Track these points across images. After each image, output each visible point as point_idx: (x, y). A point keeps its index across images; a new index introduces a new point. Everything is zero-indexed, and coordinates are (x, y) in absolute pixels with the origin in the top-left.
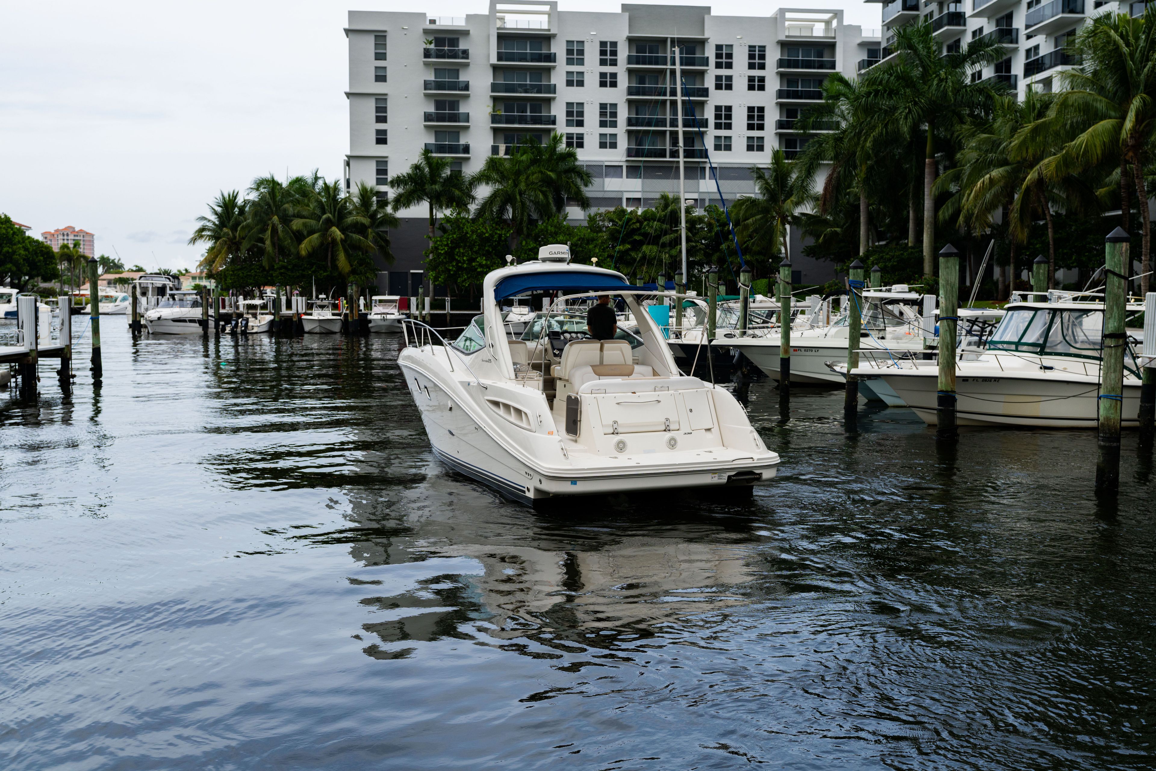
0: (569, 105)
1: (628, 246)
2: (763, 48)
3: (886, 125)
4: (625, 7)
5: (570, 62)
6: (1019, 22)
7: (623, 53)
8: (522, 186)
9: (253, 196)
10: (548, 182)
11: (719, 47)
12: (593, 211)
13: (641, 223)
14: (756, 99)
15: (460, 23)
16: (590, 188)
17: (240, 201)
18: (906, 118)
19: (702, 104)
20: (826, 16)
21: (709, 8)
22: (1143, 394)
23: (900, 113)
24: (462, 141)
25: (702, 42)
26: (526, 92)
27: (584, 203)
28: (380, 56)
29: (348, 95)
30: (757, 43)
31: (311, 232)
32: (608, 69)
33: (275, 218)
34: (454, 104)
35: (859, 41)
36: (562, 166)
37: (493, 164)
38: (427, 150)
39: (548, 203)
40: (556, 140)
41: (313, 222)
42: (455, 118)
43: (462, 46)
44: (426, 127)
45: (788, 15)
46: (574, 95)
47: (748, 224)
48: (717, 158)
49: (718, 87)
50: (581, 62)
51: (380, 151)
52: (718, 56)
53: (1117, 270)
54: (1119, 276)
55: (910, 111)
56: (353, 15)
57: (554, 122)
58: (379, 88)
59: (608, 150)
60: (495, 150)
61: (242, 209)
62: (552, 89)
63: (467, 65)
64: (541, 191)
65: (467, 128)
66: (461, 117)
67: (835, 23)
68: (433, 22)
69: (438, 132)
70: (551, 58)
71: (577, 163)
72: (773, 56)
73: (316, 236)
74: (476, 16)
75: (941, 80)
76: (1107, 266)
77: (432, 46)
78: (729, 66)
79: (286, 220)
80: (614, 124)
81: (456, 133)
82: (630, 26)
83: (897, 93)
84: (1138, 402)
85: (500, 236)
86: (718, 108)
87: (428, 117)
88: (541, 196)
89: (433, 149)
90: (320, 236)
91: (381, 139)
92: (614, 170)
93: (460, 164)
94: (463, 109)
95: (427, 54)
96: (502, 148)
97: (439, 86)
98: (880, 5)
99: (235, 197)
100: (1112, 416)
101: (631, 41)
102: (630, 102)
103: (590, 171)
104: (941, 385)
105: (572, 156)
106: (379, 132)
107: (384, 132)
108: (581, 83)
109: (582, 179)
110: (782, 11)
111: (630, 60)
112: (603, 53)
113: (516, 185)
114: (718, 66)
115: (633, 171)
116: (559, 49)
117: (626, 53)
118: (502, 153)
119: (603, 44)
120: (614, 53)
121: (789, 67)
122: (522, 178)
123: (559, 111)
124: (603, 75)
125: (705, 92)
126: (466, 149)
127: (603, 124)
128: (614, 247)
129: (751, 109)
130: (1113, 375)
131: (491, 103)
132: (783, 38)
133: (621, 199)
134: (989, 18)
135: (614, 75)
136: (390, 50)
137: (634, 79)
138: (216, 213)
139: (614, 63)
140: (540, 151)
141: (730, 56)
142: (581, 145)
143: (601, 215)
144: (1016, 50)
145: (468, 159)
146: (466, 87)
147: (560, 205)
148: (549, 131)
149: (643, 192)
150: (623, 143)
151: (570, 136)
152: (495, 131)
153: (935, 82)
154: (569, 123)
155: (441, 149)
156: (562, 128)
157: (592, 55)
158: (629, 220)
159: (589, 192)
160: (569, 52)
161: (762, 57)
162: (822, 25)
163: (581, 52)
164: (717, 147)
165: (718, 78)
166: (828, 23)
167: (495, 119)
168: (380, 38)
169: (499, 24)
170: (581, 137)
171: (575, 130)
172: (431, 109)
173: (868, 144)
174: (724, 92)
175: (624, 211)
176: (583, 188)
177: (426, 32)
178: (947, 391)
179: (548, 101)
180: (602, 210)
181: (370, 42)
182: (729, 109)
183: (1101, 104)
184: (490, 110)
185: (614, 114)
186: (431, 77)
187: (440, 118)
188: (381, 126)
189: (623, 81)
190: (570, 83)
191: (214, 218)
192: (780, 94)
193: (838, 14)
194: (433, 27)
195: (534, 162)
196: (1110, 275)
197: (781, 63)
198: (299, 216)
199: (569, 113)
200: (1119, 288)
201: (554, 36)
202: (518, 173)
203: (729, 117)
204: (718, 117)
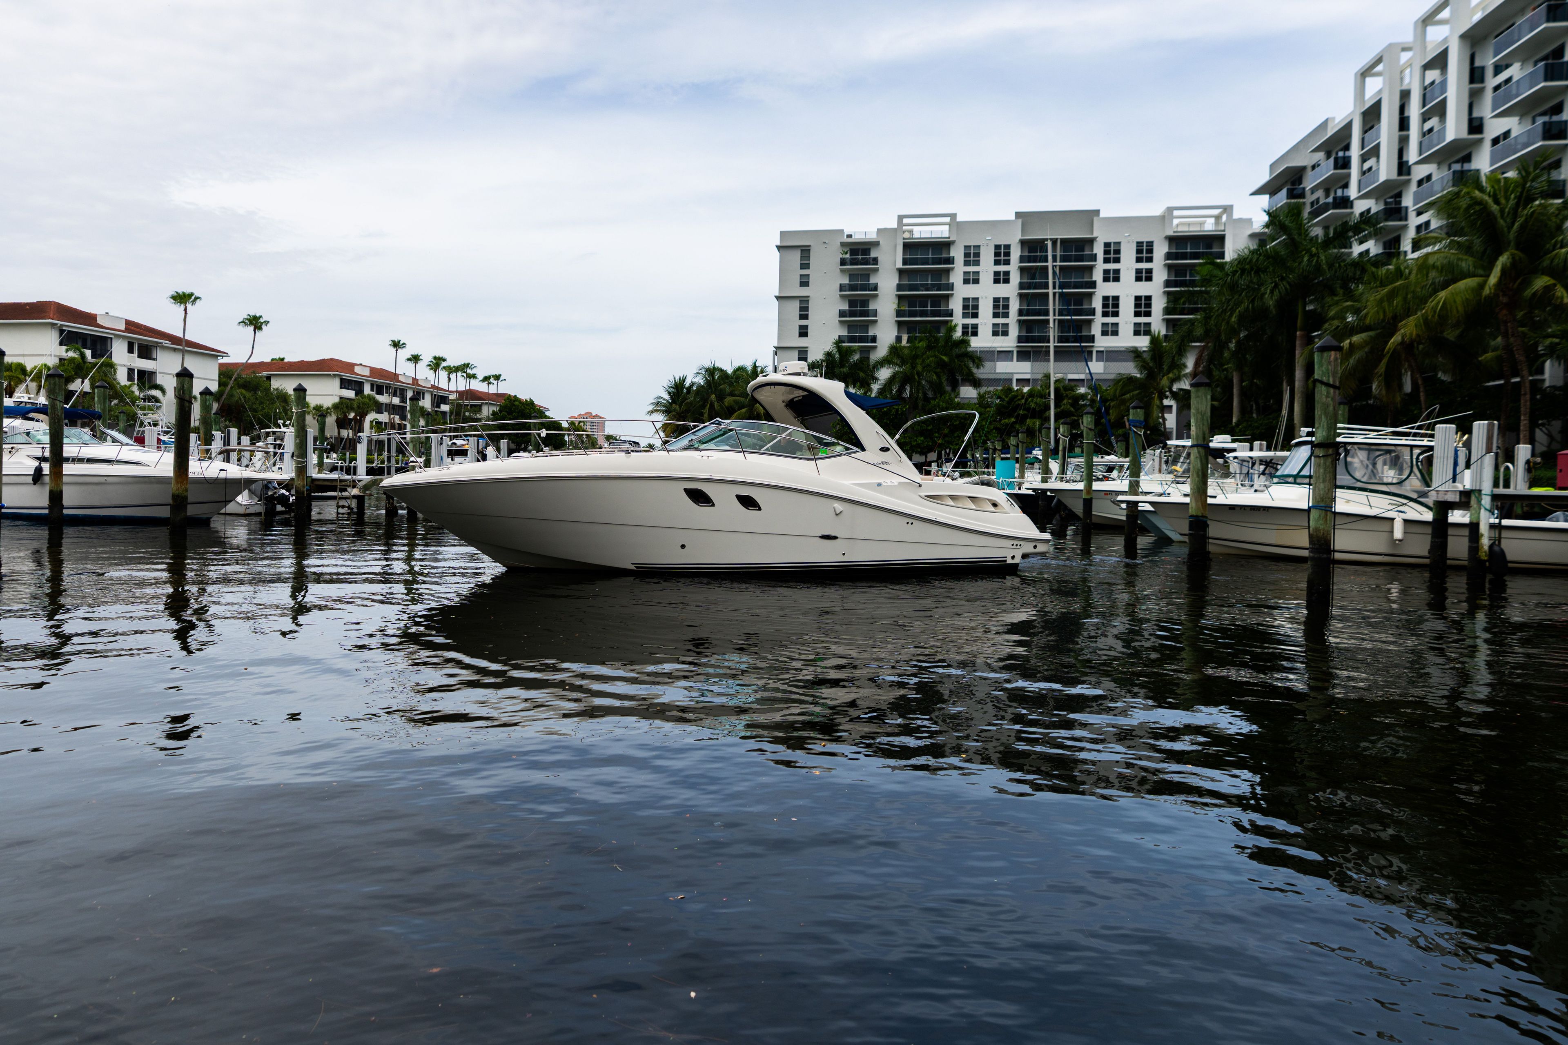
0: (966, 300)
1: (1013, 420)
2: (1150, 244)
3: (1253, 301)
4: (1018, 215)
5: (967, 263)
6: (1408, 201)
7: (1016, 254)
8: (919, 368)
9: (700, 380)
10: (942, 365)
11: (1107, 245)
12: (983, 390)
13: (1027, 400)
14: (1144, 289)
15: (872, 236)
16: (981, 370)
17: (687, 383)
18: (1272, 292)
19: (1090, 295)
20: (1216, 212)
21: (1097, 212)
22: (1434, 529)
23: (1267, 289)
24: (871, 333)
25: (1091, 241)
26: (927, 290)
27: (976, 383)
28: (805, 266)
29: (778, 298)
30: (1145, 239)
31: (740, 409)
32: (1002, 268)
33: (713, 397)
34: (865, 302)
35: (1250, 232)
36: (957, 351)
37: (894, 350)
38: (841, 340)
39: (941, 383)
40: (952, 329)
41: (742, 399)
42: (865, 313)
43: (873, 255)
44: (840, 322)
45: (1176, 213)
46: (970, 291)
47: (1125, 399)
48: (1102, 342)
49: (1106, 279)
50: (977, 263)
51: (802, 342)
52: (1106, 252)
53: (1325, 379)
54: (1327, 385)
55: (1276, 286)
56: (783, 234)
57: (951, 315)
58: (803, 292)
59: (1000, 338)
60: (899, 339)
61: (689, 389)
62: (950, 287)
63: (877, 270)
64: (935, 373)
65: (876, 321)
66: (870, 313)
67: (1224, 218)
68: (850, 236)
69: (851, 326)
70: (950, 261)
71: (969, 349)
72: (1160, 250)
73: (744, 410)
74: (885, 230)
75: (1312, 256)
76: (1316, 376)
77: (848, 256)
78: (1117, 260)
79: (721, 398)
80: (1006, 315)
81: (866, 326)
82: (1023, 230)
83: (1265, 271)
84: (1429, 538)
85: (897, 410)
86: (1106, 298)
87: (842, 314)
88: (935, 377)
89: (846, 339)
90: (747, 411)
91: (803, 332)
92: (1005, 355)
93: (868, 352)
94: (872, 307)
95: (843, 262)
96: (905, 338)
97: (852, 288)
98: (1267, 196)
99: (684, 380)
100: (1321, 527)
101: (1023, 243)
102: (1021, 296)
103: (983, 356)
104: (1192, 511)
105: (966, 343)
106: (801, 327)
107: (806, 327)
108: (976, 281)
109: (974, 362)
110: (1170, 210)
111: (1022, 259)
112: (997, 254)
113: (913, 367)
114: (1106, 261)
115: (1023, 355)
116: (957, 253)
117: (1019, 253)
118: (904, 342)
119: (997, 247)
120: (1007, 254)
121: (1177, 259)
122: (919, 361)
123: (956, 305)
124: (997, 274)
125: (1093, 285)
126: (874, 339)
127: (995, 315)
128: (1000, 420)
129: (1138, 298)
130: (1322, 486)
131: (896, 301)
132: (1171, 233)
133: (1011, 380)
134: (1377, 200)
135: (1007, 273)
136: (813, 262)
137: (1026, 276)
138: (669, 393)
139: (1007, 262)
140: (937, 340)
141: (1118, 252)
142: (975, 334)
143: (989, 392)
144: (1405, 227)
145: (876, 347)
146: (875, 288)
147: (955, 386)
148: (947, 322)
149: (1032, 373)
150: (1014, 331)
151: (965, 327)
152: (900, 324)
153: (1306, 259)
154: (965, 315)
155: (852, 339)
156: (959, 320)
157: (987, 257)
158: (1016, 396)
159: (981, 373)
160: (967, 255)
161: (1150, 251)
162: (1212, 220)
163: (977, 255)
164: (1104, 333)
165: (1106, 272)
166: (1218, 218)
167: (899, 313)
168: (805, 251)
169: (907, 235)
170: (975, 327)
171: (971, 321)
172: (845, 307)
173: (1233, 319)
174: (1111, 284)
175: (1010, 390)
176: (975, 370)
177: (843, 244)
178: (1197, 516)
179: (947, 297)
180: (991, 389)
181: (796, 256)
182: (1116, 298)
183: (1467, 263)
184: (895, 306)
185: (1006, 307)
186: (846, 281)
187: (852, 314)
188: (804, 322)
189: (1015, 278)
190: (966, 281)
191: (667, 397)
192: (1168, 283)
193: (1227, 209)
194: (849, 240)
195: (929, 348)
196: (1318, 385)
197: (1168, 256)
198: (732, 394)
199: (965, 307)
200: (1327, 397)
201: (953, 242)
202: (915, 357)
203: (1116, 306)
204: (1105, 306)
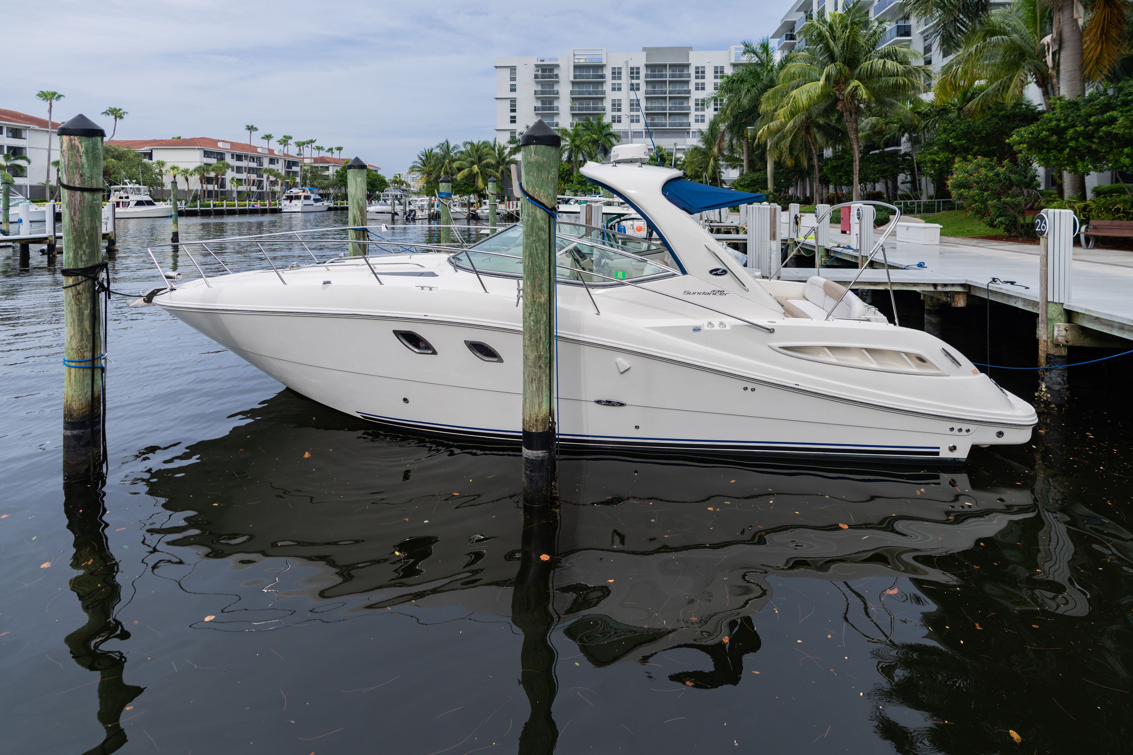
0: (614, 101)
2: (722, 68)
4: (645, 49)
5: (614, 78)
7: (643, 72)
10: (593, 140)
11: (697, 68)
15: (555, 61)
19: (688, 98)
24: (555, 121)
25: (687, 66)
26: (590, 94)
28: (513, 79)
29: (496, 99)
30: (719, 65)
32: (635, 81)
34: (551, 101)
42: (552, 109)
43: (555, 72)
44: (535, 113)
46: (616, 95)
48: (695, 127)
49: (697, 89)
50: (620, 78)
51: (512, 126)
52: (697, 72)
56: (499, 59)
57: (604, 110)
58: (512, 95)
59: (634, 124)
62: (603, 93)
63: (558, 82)
65: (558, 114)
68: (545, 61)
70: (603, 76)
72: (727, 71)
77: (540, 73)
78: (703, 77)
80: (638, 110)
81: (552, 116)
82: (647, 58)
86: (697, 100)
94: (556, 104)
95: (536, 77)
96: (575, 124)
97: (543, 93)
101: (647, 66)
102: (647, 98)
106: (512, 117)
107: (515, 117)
108: (620, 89)
111: (647, 76)
112: (632, 73)
114: (697, 77)
116: (608, 72)
117: (645, 73)
119: (631, 68)
120: (638, 73)
122: (578, 138)
123: (607, 104)
124: (631, 85)
125: (689, 92)
126: (557, 125)
127: (632, 110)
129: (716, 100)
131: (571, 101)
132: (732, 62)
135: (638, 85)
136: (518, 76)
137: (648, 86)
139: (638, 78)
141: (703, 72)
142: (620, 121)
146: (557, 93)
148: (600, 114)
150: (643, 120)
151: (613, 117)
152: (573, 115)
154: (613, 110)
156: (608, 112)
157: (625, 74)
160: (614, 73)
163: (620, 73)
164: (696, 121)
165: (697, 84)
167: (573, 108)
168: (513, 70)
169: (577, 61)
170: (618, 117)
171: (617, 114)
172: (539, 104)
174: (700, 92)
177: (537, 66)
179: (601, 99)
181: (507, 72)
182: (703, 100)
184: (570, 105)
185: (638, 105)
186: (539, 88)
187: (543, 109)
188: (513, 114)
189: (643, 87)
190: (613, 89)
194: (544, 63)
199: (613, 105)
201: (605, 65)
203: (703, 105)
204: (696, 104)
